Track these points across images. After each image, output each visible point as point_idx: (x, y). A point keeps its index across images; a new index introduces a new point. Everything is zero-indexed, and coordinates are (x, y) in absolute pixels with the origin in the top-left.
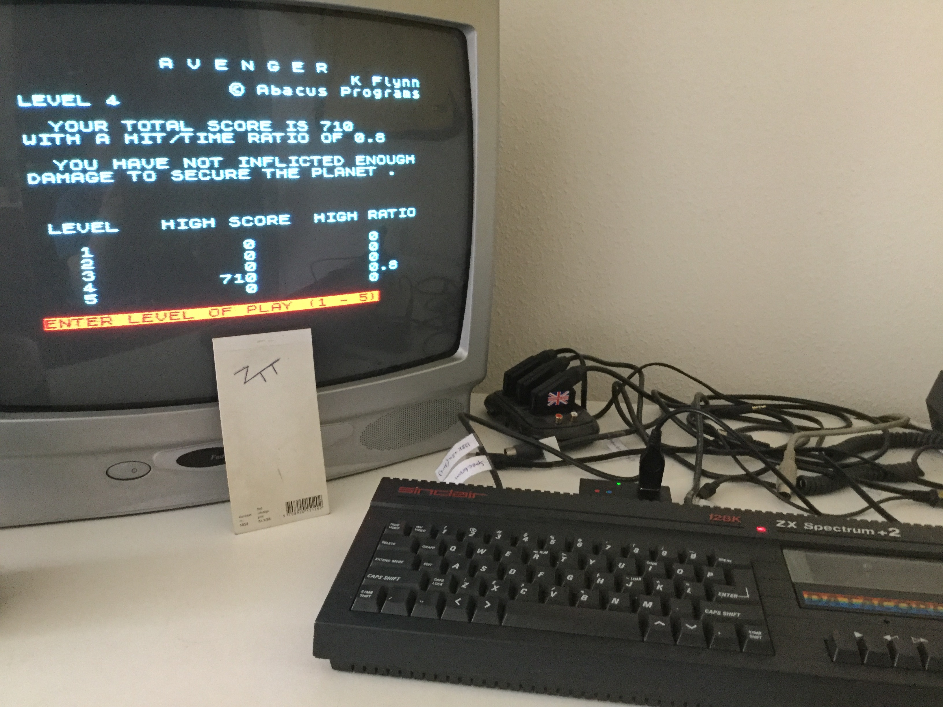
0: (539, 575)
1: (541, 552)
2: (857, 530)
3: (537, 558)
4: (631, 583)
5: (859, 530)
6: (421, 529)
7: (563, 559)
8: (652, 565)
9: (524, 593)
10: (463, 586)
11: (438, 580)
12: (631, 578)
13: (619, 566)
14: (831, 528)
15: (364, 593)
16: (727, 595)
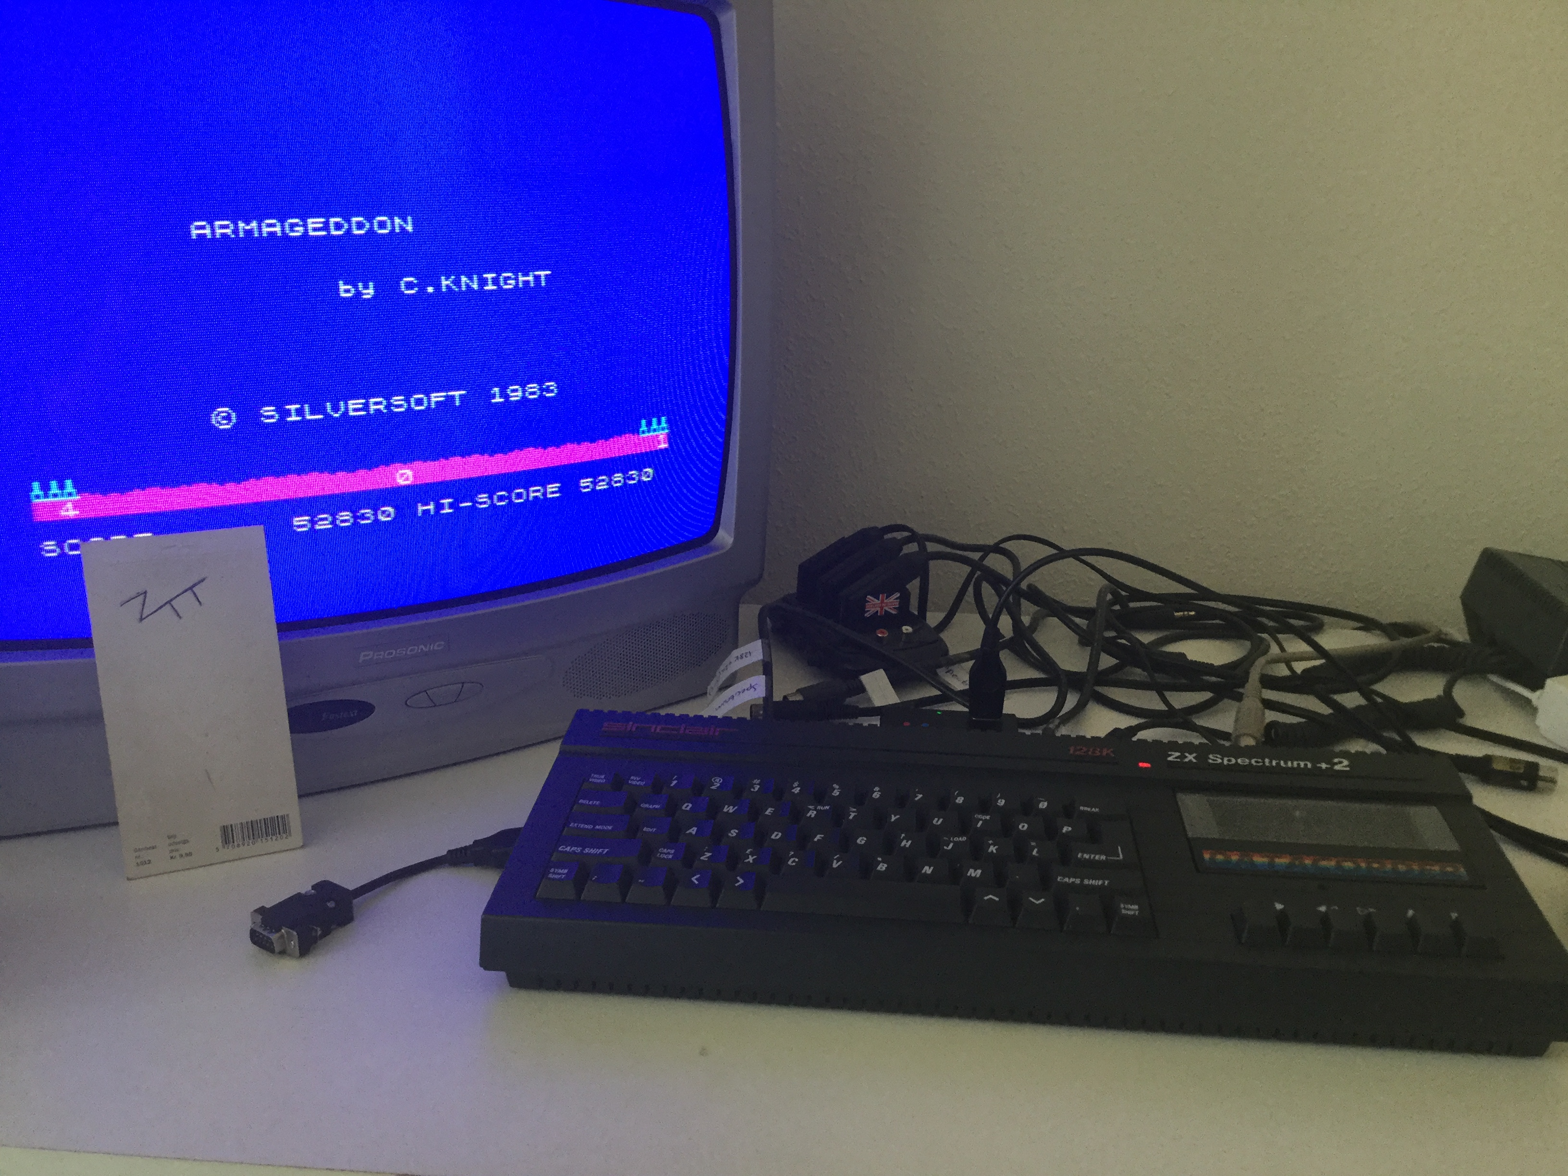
0: (816, 840)
1: (819, 808)
2: (1286, 763)
3: (813, 816)
4: (951, 845)
5: (1290, 762)
6: (638, 781)
7: (852, 815)
8: (982, 820)
9: (794, 864)
10: (703, 858)
11: (665, 851)
12: (952, 838)
13: (934, 822)
14: (1247, 761)
15: (554, 873)
16: (1090, 856)
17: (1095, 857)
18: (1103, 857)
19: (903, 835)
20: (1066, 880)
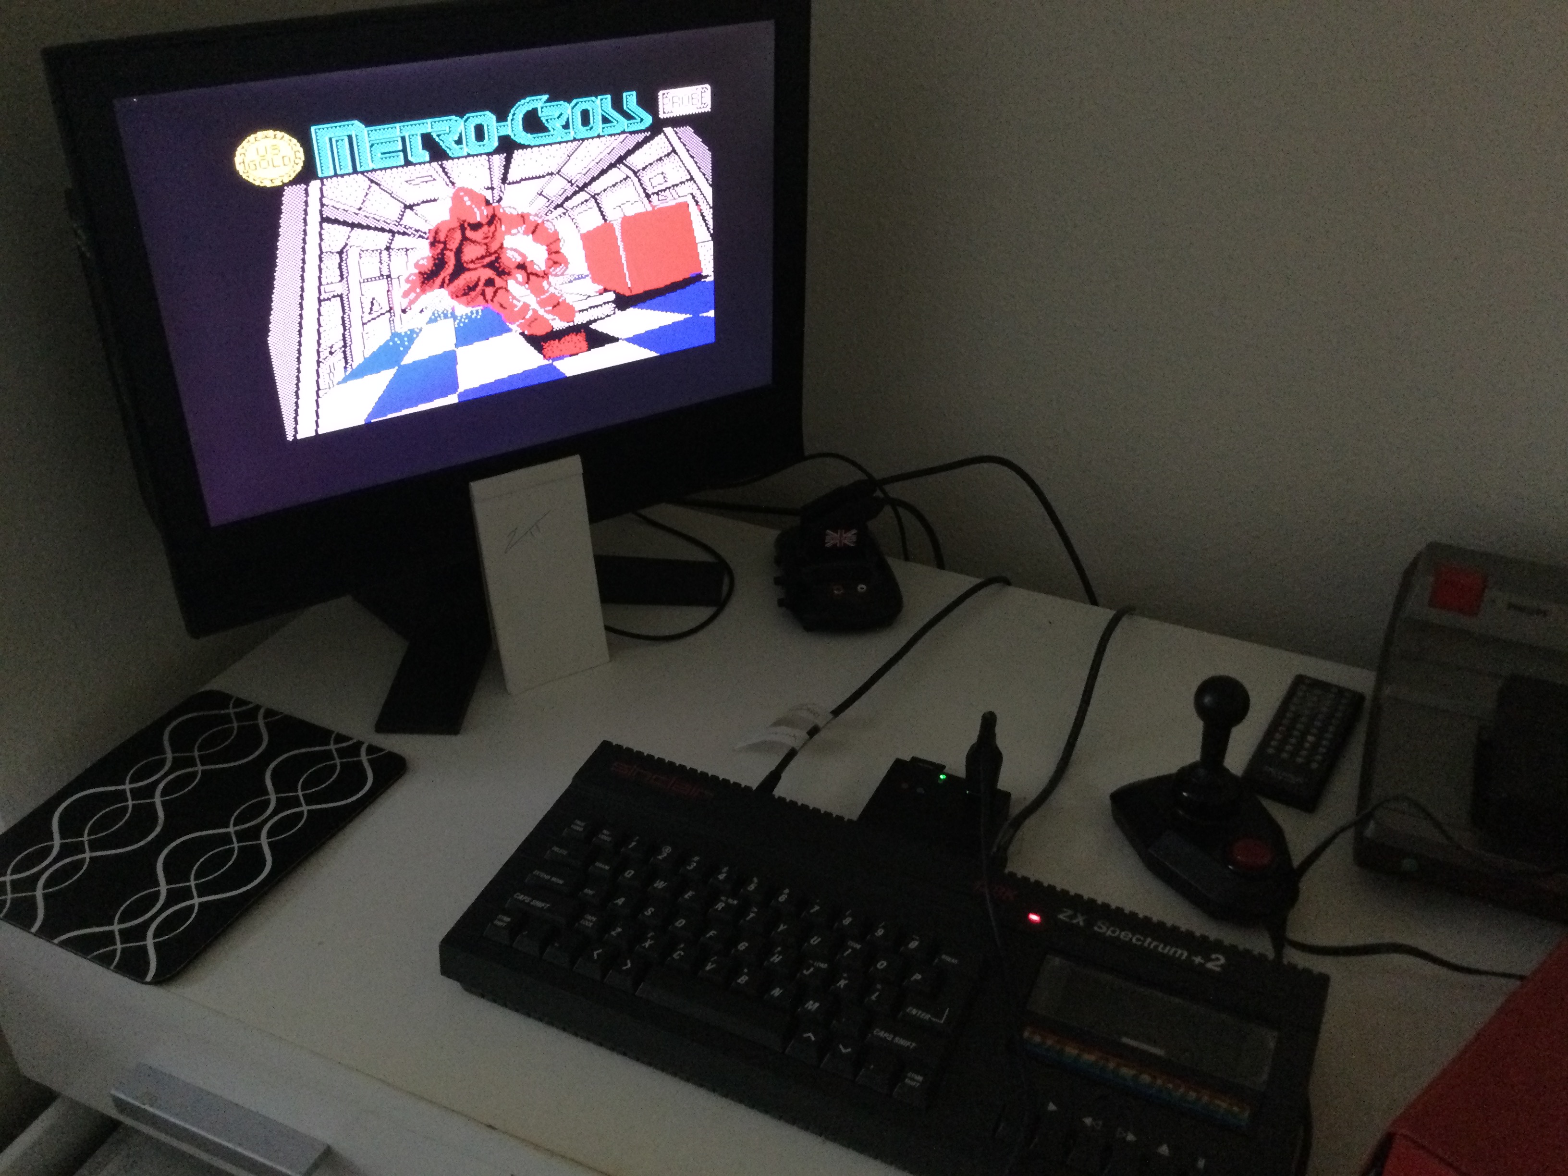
0: (708, 936)
1: (730, 901)
2: (1163, 949)
3: (720, 908)
4: (812, 969)
5: (1168, 948)
6: (606, 835)
7: (752, 915)
8: (852, 948)
9: (678, 957)
10: (613, 933)
11: (589, 917)
12: (815, 964)
13: (812, 941)
14: (1130, 936)
15: (500, 920)
16: (917, 1013)
17: (921, 1014)
18: (928, 1017)
19: (779, 949)
20: (882, 1034)
